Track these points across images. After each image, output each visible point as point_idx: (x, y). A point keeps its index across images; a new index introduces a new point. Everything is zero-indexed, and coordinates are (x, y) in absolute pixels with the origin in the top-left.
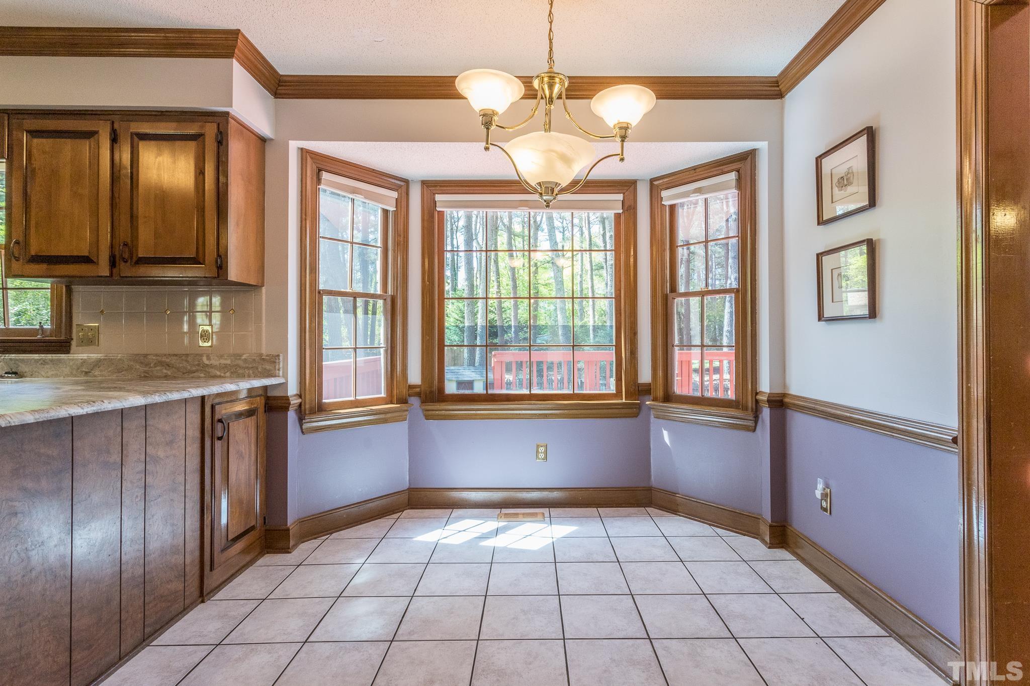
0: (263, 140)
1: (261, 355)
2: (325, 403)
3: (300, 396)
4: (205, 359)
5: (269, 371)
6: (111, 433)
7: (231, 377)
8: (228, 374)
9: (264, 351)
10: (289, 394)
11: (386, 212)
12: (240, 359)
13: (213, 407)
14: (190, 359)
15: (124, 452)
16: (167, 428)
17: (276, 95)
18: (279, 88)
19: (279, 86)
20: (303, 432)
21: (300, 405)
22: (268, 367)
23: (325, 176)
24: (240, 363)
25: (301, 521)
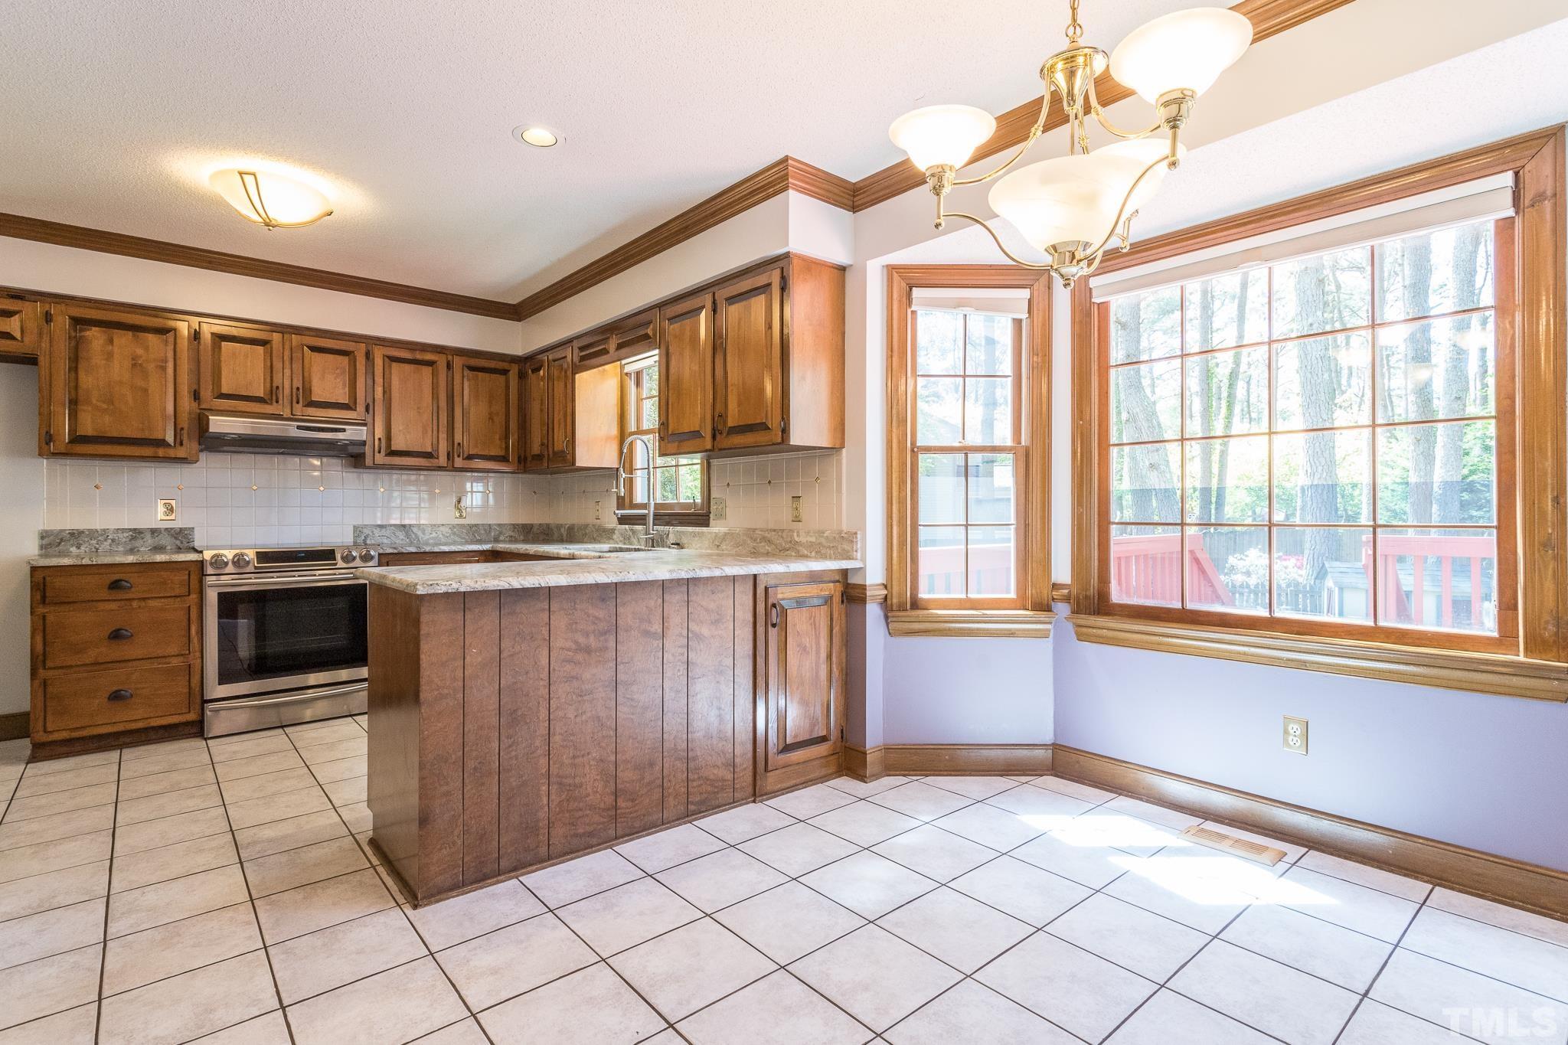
0: (842, 269)
1: (841, 532)
2: (922, 599)
3: (886, 587)
4: (795, 534)
5: (848, 552)
6: (652, 603)
7: (815, 558)
8: (813, 554)
9: (845, 528)
10: (868, 583)
11: (1018, 323)
12: (823, 536)
13: (766, 589)
14: (784, 535)
15: (666, 624)
16: (712, 606)
17: (854, 208)
18: (855, 199)
19: (854, 196)
20: (890, 634)
21: (886, 598)
22: (846, 547)
23: (917, 293)
24: (823, 541)
25: (888, 749)
